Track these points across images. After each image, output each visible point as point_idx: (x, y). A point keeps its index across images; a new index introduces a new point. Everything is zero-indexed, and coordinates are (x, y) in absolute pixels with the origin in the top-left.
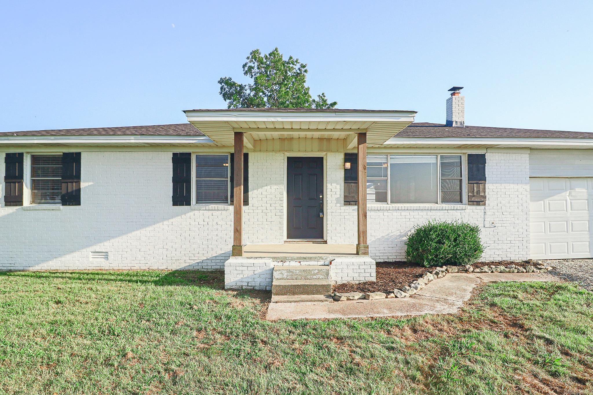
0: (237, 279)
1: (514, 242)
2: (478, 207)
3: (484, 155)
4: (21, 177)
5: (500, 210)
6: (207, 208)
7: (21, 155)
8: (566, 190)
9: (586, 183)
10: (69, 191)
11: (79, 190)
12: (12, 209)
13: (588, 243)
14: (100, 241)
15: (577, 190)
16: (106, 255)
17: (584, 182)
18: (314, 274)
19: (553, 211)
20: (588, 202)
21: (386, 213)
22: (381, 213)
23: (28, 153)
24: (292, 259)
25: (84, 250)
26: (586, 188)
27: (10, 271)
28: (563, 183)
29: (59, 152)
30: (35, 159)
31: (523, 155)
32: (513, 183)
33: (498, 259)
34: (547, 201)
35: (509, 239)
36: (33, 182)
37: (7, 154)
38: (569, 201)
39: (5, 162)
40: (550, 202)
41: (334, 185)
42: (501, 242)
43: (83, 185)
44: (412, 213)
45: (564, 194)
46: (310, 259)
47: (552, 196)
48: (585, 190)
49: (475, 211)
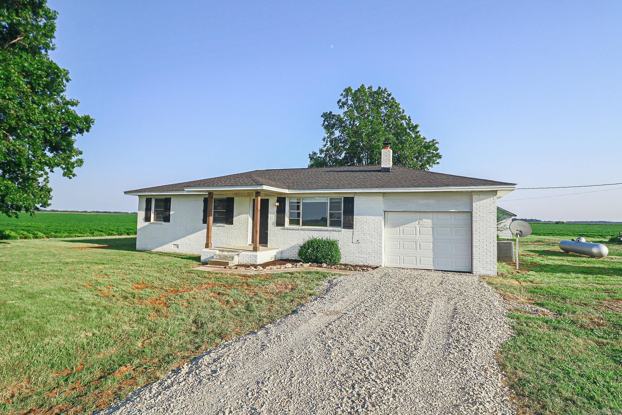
0: (205, 258)
1: (371, 253)
2: (349, 230)
3: (353, 198)
4: (151, 209)
5: (363, 233)
6: (216, 225)
7: (151, 199)
8: (416, 221)
9: (431, 216)
10: (166, 215)
11: (170, 215)
12: (147, 223)
13: (432, 259)
14: (176, 240)
15: (424, 220)
16: (177, 246)
17: (431, 215)
18: (228, 258)
19: (406, 234)
20: (433, 230)
21: (297, 231)
22: (294, 231)
23: (154, 198)
24: (226, 251)
25: (170, 243)
26: (432, 219)
27: (145, 251)
28: (414, 215)
29: (163, 197)
30: (157, 200)
31: (379, 197)
32: (372, 215)
33: (361, 264)
34: (401, 228)
35: (368, 251)
36: (155, 211)
37: (146, 198)
38: (418, 228)
39: (146, 202)
40: (404, 228)
41: (272, 215)
42: (362, 253)
43: (171, 213)
44: (311, 232)
45: (414, 223)
46: (233, 251)
47: (406, 224)
48: (430, 221)
49: (347, 232)
